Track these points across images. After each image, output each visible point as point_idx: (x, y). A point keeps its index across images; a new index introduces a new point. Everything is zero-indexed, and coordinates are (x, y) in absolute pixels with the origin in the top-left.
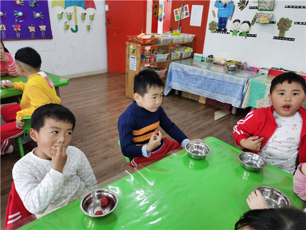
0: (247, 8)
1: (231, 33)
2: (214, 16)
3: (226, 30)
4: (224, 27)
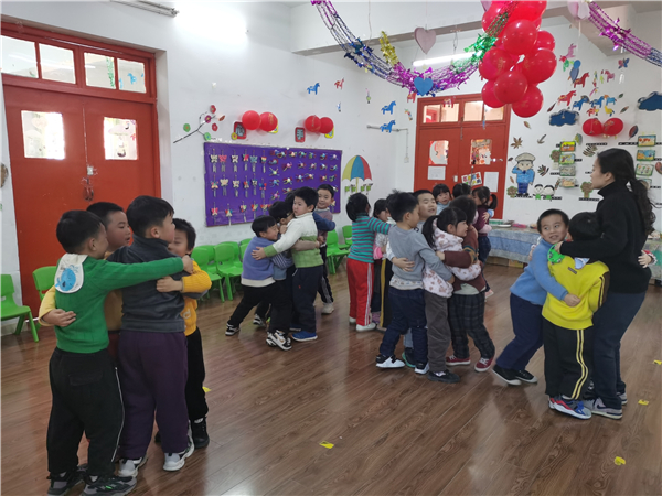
0: (548, 174)
1: (534, 197)
2: (512, 181)
3: (527, 195)
4: (526, 191)
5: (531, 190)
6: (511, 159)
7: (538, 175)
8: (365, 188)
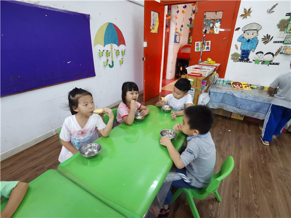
0: (271, 42)
1: (254, 62)
2: (237, 48)
4: (247, 57)
5: (252, 55)
6: (239, 29)
7: (261, 43)
8: (121, 53)
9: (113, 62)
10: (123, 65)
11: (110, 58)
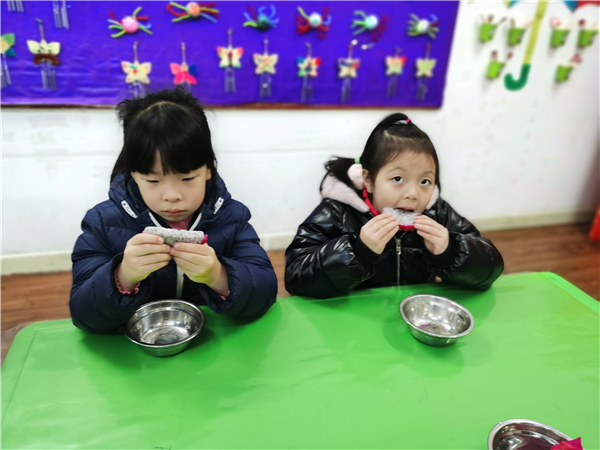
8: (572, 40)
9: (525, 70)
10: (567, 89)
11: (519, 52)
